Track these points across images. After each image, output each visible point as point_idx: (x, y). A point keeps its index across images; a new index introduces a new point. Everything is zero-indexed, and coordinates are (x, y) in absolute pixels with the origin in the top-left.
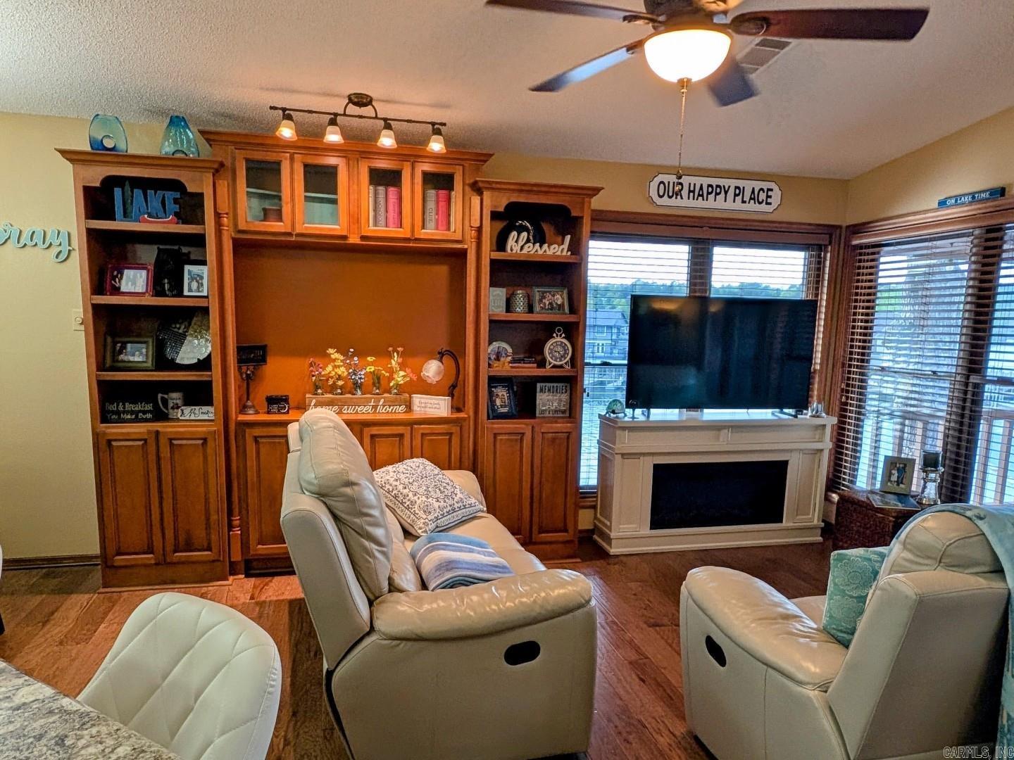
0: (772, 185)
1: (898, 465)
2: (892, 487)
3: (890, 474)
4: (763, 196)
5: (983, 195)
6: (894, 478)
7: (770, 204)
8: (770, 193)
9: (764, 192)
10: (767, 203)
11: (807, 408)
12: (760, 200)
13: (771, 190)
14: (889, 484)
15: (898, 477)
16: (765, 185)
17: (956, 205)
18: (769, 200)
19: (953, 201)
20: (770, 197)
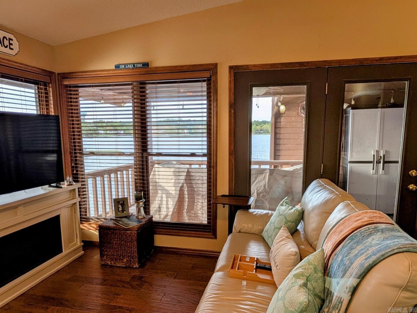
0: (12, 37)
1: (120, 203)
2: (121, 214)
3: (118, 208)
4: (6, 43)
5: (139, 65)
6: (120, 209)
7: (12, 49)
8: (11, 42)
9: (7, 40)
10: (10, 48)
11: (63, 181)
12: (6, 45)
13: (12, 40)
14: (119, 213)
15: (122, 208)
16: (8, 36)
17: (125, 68)
18: (11, 46)
19: (123, 66)
20: (12, 44)
